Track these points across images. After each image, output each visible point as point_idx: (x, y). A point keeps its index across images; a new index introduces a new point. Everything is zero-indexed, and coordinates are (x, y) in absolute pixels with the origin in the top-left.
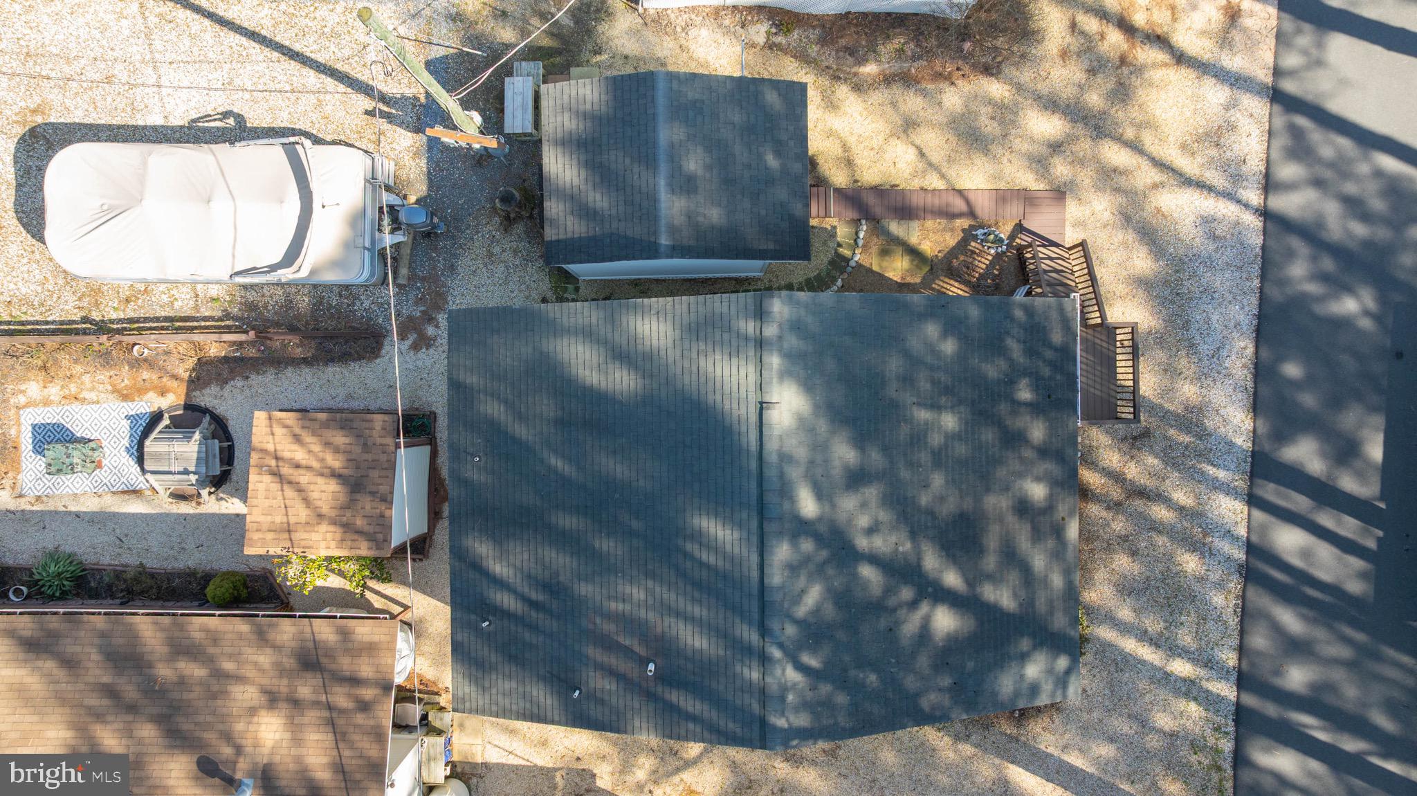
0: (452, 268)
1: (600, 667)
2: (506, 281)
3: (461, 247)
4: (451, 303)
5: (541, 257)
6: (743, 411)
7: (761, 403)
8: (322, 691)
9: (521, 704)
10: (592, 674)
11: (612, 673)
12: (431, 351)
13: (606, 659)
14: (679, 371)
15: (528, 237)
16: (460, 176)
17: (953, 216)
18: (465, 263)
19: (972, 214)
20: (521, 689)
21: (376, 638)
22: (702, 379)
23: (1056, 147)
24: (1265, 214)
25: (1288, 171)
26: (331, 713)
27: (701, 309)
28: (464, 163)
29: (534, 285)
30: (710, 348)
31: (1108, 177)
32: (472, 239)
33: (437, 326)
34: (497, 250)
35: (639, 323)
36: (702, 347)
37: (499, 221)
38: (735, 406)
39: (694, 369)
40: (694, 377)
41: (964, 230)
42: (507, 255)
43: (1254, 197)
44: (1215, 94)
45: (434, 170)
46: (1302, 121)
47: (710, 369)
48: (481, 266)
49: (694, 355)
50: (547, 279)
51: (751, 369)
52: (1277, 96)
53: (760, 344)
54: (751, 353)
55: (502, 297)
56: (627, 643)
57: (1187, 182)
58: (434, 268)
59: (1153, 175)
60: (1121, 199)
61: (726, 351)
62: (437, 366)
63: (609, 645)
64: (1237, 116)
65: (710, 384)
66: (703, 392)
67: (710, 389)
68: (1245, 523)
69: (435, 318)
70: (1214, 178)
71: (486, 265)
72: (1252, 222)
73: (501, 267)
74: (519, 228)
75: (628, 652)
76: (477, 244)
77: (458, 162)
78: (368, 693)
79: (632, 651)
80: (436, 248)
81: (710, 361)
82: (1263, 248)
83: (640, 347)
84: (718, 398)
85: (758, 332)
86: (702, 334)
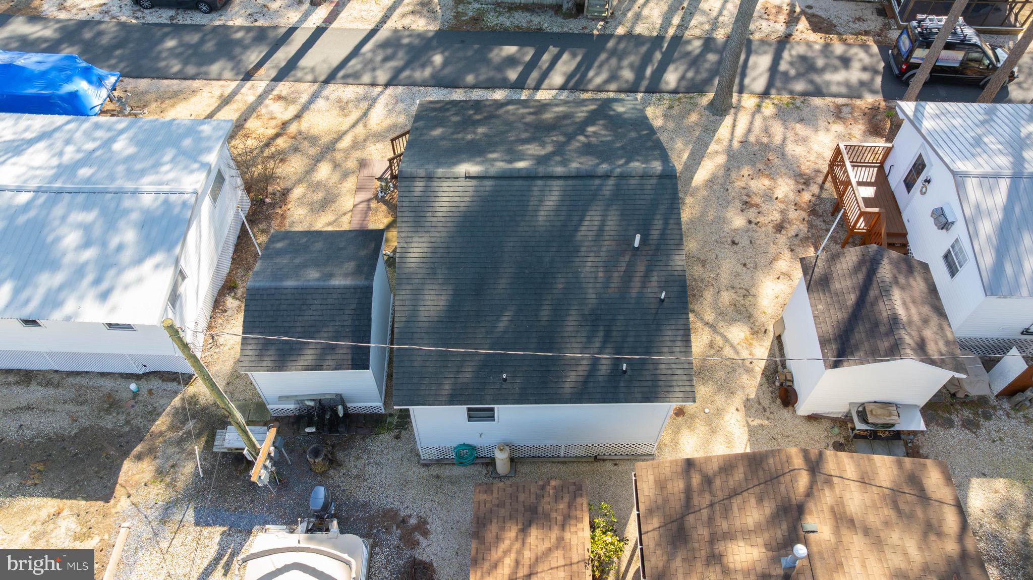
0: (364, 505)
1: (644, 286)
2: (379, 464)
3: (349, 499)
4: (392, 506)
5: (364, 440)
6: (471, 189)
7: (466, 177)
8: (698, 513)
9: (679, 344)
10: (649, 290)
11: (647, 275)
12: (429, 520)
13: (637, 279)
14: (446, 230)
15: (347, 449)
16: (292, 500)
17: (369, 208)
18: (361, 496)
19: (369, 200)
20: (669, 344)
21: (651, 478)
22: (451, 214)
23: (336, 166)
24: (387, 85)
25: (366, 78)
26: (715, 503)
27: (406, 214)
28: (282, 496)
29: (385, 445)
30: (431, 209)
31: (356, 145)
32: (343, 491)
33: (410, 516)
34: (355, 472)
35: (412, 255)
36: (429, 214)
37: (333, 471)
38: (467, 194)
39: (443, 219)
40: (448, 219)
41: (378, 202)
42: (360, 464)
43: (379, 89)
44: (320, 103)
45: (284, 519)
46: (341, 74)
47: (444, 209)
48: (365, 483)
49: (435, 219)
50: (381, 436)
51: (445, 184)
52: (327, 81)
53: (430, 178)
54: (435, 184)
55: (391, 467)
56: (624, 264)
57: (365, 114)
58: (363, 519)
59: (360, 128)
60: (371, 140)
61: (433, 199)
62: (441, 516)
63: (628, 277)
64: (333, 97)
65: (453, 209)
66: (458, 214)
67: (457, 209)
68: (549, 91)
69: (405, 516)
70: (364, 105)
71: (365, 480)
72: (390, 91)
73: (368, 468)
74: (340, 455)
75: (631, 265)
76: (348, 487)
77: (281, 501)
78: (696, 480)
79: (629, 261)
80: (347, 518)
81: (438, 209)
82: (404, 85)
83: (428, 255)
84: (463, 204)
85: (422, 180)
86: (422, 214)
